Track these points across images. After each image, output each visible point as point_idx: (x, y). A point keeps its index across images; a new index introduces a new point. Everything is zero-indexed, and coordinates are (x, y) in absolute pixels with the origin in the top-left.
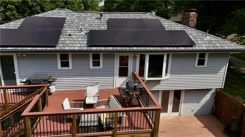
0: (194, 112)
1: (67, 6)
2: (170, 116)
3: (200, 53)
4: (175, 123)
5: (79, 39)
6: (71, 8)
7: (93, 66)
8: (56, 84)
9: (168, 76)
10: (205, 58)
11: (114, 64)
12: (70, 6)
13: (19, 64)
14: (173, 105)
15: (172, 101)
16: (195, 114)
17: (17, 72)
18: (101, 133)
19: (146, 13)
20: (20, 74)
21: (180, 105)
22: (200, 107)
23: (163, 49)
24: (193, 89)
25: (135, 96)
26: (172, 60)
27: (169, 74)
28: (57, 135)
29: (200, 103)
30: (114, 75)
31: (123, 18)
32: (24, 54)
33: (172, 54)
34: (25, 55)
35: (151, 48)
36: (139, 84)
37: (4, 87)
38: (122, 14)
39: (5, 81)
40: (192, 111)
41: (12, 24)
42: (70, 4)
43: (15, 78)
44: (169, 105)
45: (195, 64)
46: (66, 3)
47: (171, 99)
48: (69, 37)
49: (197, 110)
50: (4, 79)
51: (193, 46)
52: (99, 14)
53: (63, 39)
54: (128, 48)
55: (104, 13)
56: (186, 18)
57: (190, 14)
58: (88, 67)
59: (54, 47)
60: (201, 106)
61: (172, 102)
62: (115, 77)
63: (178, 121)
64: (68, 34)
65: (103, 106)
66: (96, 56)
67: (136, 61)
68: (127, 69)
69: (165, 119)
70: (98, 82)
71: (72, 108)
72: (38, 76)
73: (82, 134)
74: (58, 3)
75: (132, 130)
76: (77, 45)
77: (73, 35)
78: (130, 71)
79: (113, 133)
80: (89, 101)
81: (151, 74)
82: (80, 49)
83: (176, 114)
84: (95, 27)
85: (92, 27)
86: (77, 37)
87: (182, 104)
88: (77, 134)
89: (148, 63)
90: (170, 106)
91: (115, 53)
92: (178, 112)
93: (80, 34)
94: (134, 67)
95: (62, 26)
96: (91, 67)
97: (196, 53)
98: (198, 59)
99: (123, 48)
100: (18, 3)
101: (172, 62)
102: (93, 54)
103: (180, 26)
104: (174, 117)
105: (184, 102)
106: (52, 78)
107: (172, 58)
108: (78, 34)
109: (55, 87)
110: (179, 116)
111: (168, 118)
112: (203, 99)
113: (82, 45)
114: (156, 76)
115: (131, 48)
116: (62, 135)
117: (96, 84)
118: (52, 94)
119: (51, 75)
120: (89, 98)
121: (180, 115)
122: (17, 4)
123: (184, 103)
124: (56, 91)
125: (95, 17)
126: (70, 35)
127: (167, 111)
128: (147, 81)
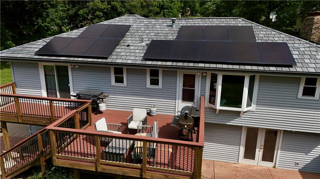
0: (299, 166)
1: (164, 11)
2: (259, 166)
3: (307, 77)
4: (263, 176)
5: (137, 51)
6: (168, 13)
7: (151, 84)
8: (107, 102)
9: (253, 107)
10: (316, 86)
11: (176, 84)
12: (167, 10)
13: (73, 76)
14: (263, 150)
15: (263, 144)
16: (301, 170)
17: (71, 85)
18: (128, 164)
19: (238, 18)
20: (74, 87)
21: (275, 152)
22: (310, 161)
23: (242, 67)
24: (296, 131)
25: (186, 127)
26: (259, 85)
27: (255, 104)
28: (84, 158)
29: (309, 154)
30: (176, 98)
31: (203, 25)
32: (77, 65)
33: (260, 76)
34: (77, 67)
35: (225, 66)
36: (196, 112)
37: (59, 99)
38: (203, 19)
39: (61, 93)
40: (295, 165)
41: (75, 32)
42: (167, 9)
43: (69, 91)
44: (257, 150)
45: (298, 93)
46: (162, 7)
47: (261, 141)
48: (126, 48)
49: (305, 164)
50: (60, 91)
51: (293, 66)
52: (171, 20)
53: (119, 50)
54: (191, 65)
55: (177, 19)
56: (309, 25)
57: (314, 19)
58: (145, 86)
59: (106, 58)
60: (312, 159)
61: (262, 146)
62: (177, 101)
63: (268, 175)
64: (127, 44)
65: (144, 133)
66: (154, 73)
67: (206, 82)
68: (193, 91)
69: (249, 168)
70: (155, 105)
71: (109, 130)
72: (90, 91)
73: (107, 161)
74: (151, 8)
75: (169, 169)
76: (132, 58)
77: (132, 46)
78: (198, 94)
79: (142, 167)
80: (133, 125)
81: (225, 101)
82: (134, 62)
83: (269, 165)
84: (162, 37)
85: (158, 37)
86: (136, 48)
87: (279, 151)
88: (101, 160)
89: (221, 87)
90: (259, 151)
91: (178, 70)
92: (273, 162)
93: (140, 44)
94: (203, 90)
95: (123, 36)
96: (148, 85)
97: (300, 78)
98: (304, 87)
99: (186, 64)
100: (107, 9)
101: (259, 87)
102: (151, 70)
103: (284, 36)
104: (265, 168)
105: (281, 148)
106: (104, 94)
107: (260, 81)
108: (138, 44)
109: (106, 105)
110: (274, 169)
111: (255, 168)
112: (316, 148)
113: (137, 58)
114: (234, 106)
115: (197, 64)
116: (89, 158)
117: (152, 107)
118: (103, 112)
119: (103, 91)
120: (135, 122)
121: (274, 167)
122: (106, 11)
123: (281, 150)
124: (106, 110)
125: (166, 25)
126: (128, 46)
127: (253, 158)
128: (220, 110)
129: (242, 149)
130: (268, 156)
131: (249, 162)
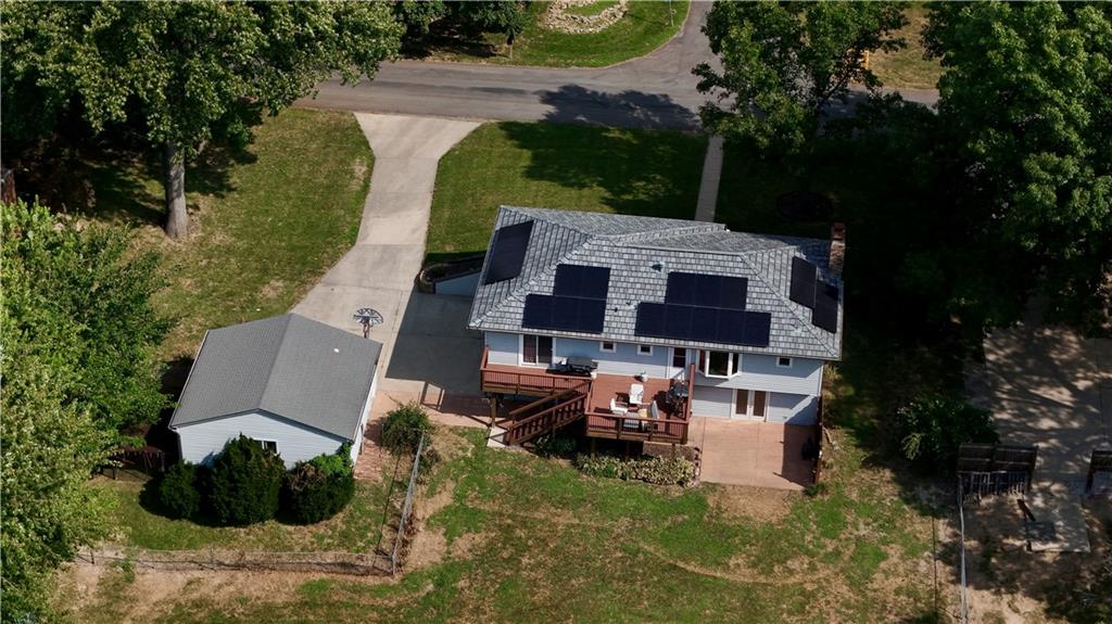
0: (787, 419)
2: (751, 420)
4: (750, 431)
5: (627, 320)
7: (641, 351)
8: (598, 370)
9: (739, 374)
11: (667, 355)
14: (754, 407)
16: (786, 423)
21: (765, 408)
23: (726, 347)
29: (793, 409)
30: (668, 364)
31: (695, 268)
35: (712, 345)
41: (544, 279)
44: (748, 406)
47: (751, 398)
48: (615, 313)
49: (790, 418)
53: (607, 326)
54: (682, 343)
59: (600, 333)
61: (752, 403)
62: (669, 367)
63: (755, 430)
64: (613, 307)
69: (742, 422)
76: (624, 332)
77: (620, 310)
78: (688, 363)
81: (712, 371)
83: (760, 419)
84: (650, 293)
85: (645, 292)
86: (625, 314)
89: (709, 360)
92: (763, 417)
94: (693, 360)
99: (677, 342)
101: (742, 363)
104: (756, 421)
108: (626, 308)
109: (598, 373)
110: (765, 422)
111: (747, 422)
112: (799, 404)
113: (630, 332)
114: (721, 374)
115: (687, 342)
123: (770, 407)
125: (652, 264)
126: (616, 310)
127: (745, 413)
128: (710, 378)
129: (734, 406)
130: (759, 411)
131: (741, 417)
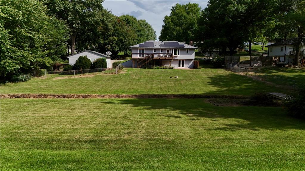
2: (181, 68)
3: (187, 49)
7: (161, 52)
14: (182, 65)
23: (177, 48)
27: (179, 54)
35: (174, 48)
45: (186, 52)
49: (189, 66)
67: (171, 51)
89: (174, 51)
92: (184, 67)
101: (180, 51)
102: (161, 49)
112: (191, 62)
123: (185, 64)
126: (156, 45)
128: (174, 56)
129: (178, 65)
